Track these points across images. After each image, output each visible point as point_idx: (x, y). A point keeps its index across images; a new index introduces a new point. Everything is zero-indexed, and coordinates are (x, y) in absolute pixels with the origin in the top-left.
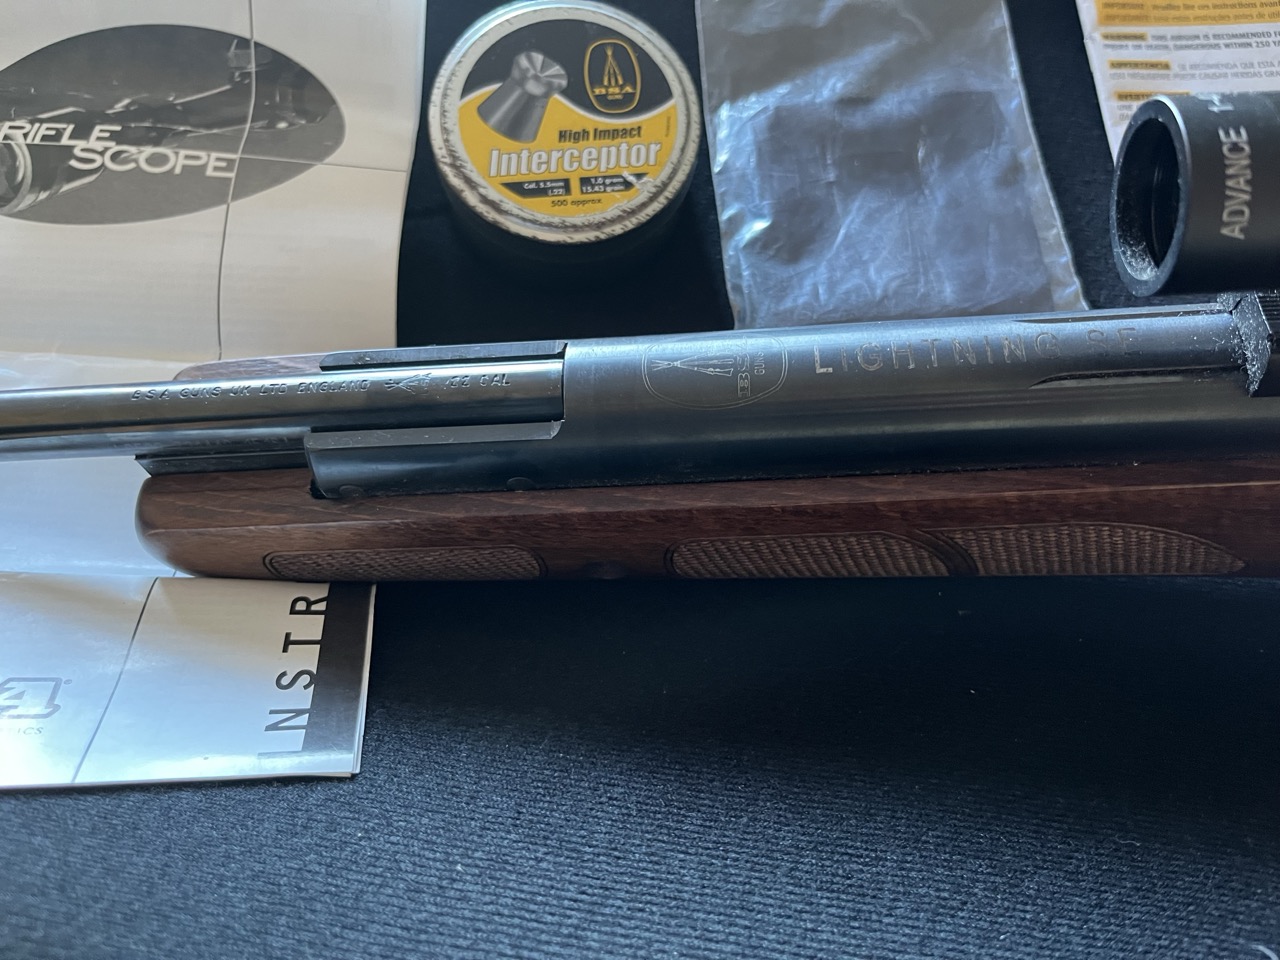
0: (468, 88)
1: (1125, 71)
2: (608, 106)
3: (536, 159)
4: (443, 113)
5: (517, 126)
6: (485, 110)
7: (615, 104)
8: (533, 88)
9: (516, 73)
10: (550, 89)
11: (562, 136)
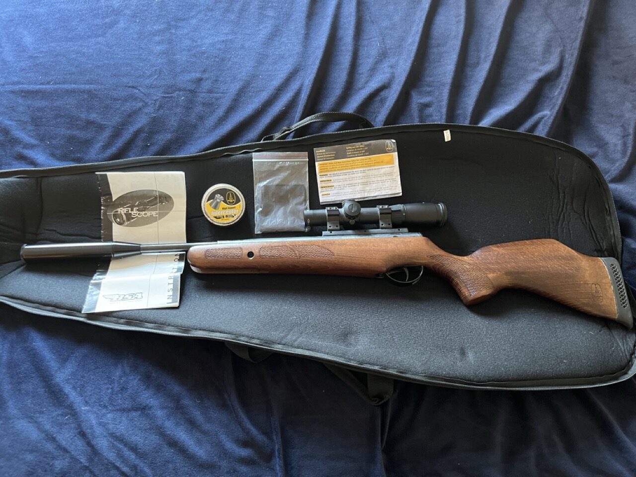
0: (208, 201)
1: (323, 182)
2: (230, 203)
3: (218, 213)
4: (204, 205)
5: (215, 207)
6: (211, 204)
7: (232, 203)
8: (218, 200)
9: (215, 198)
10: (221, 201)
11: (223, 208)
